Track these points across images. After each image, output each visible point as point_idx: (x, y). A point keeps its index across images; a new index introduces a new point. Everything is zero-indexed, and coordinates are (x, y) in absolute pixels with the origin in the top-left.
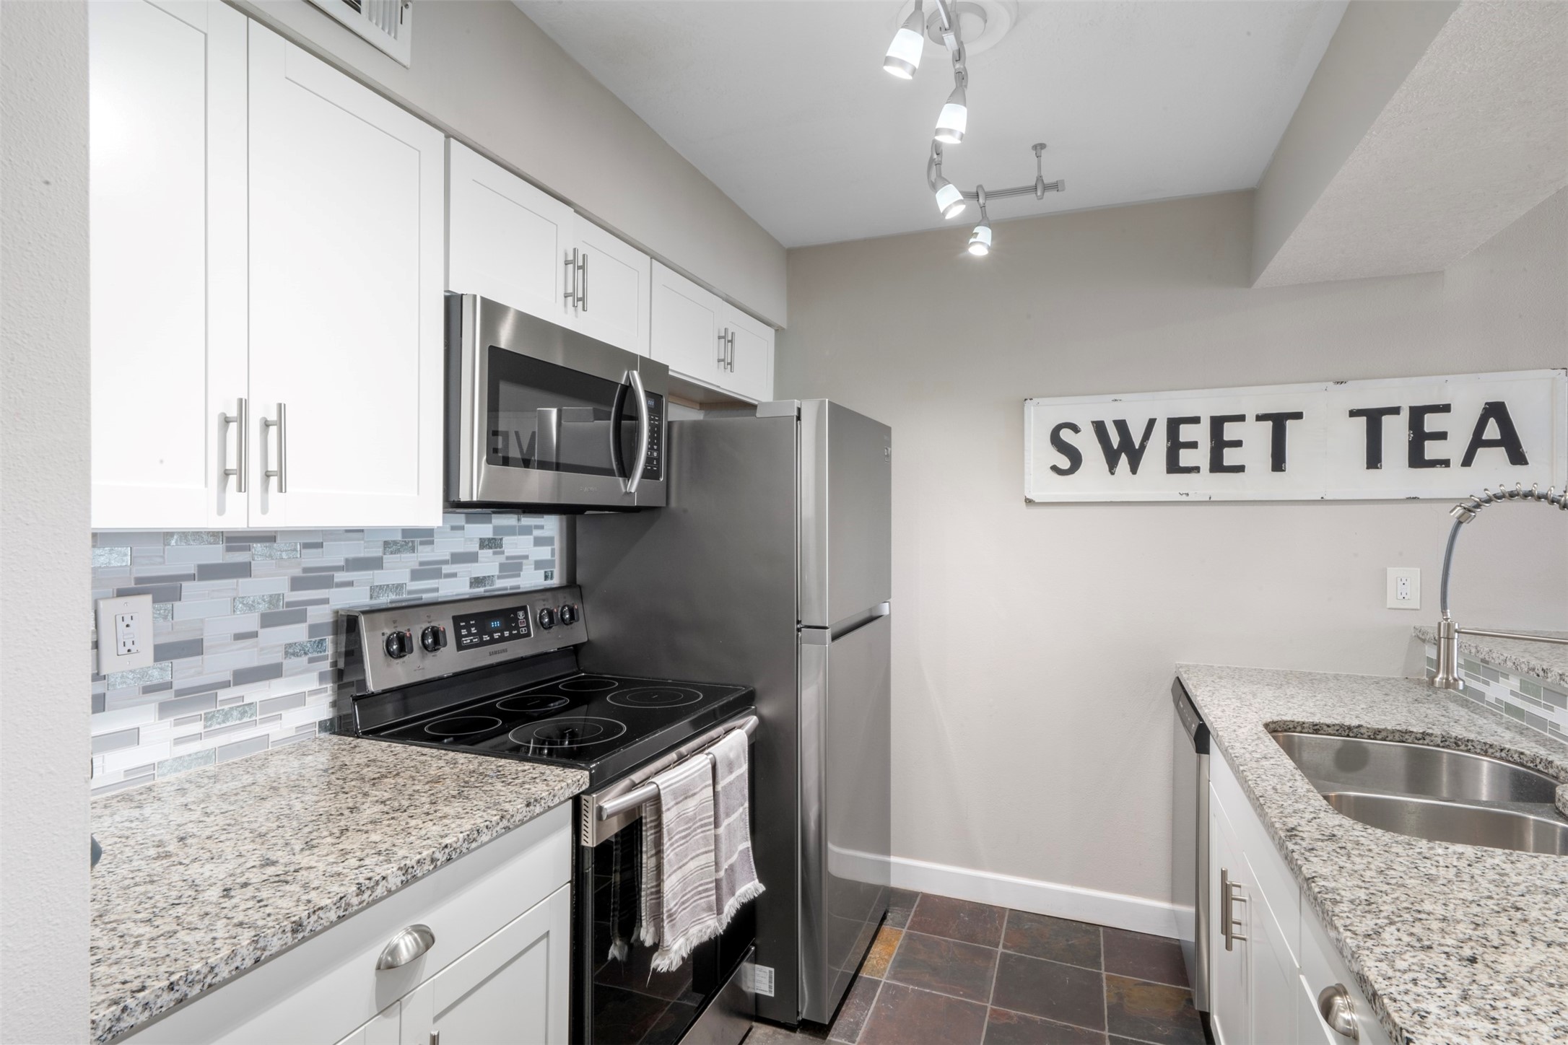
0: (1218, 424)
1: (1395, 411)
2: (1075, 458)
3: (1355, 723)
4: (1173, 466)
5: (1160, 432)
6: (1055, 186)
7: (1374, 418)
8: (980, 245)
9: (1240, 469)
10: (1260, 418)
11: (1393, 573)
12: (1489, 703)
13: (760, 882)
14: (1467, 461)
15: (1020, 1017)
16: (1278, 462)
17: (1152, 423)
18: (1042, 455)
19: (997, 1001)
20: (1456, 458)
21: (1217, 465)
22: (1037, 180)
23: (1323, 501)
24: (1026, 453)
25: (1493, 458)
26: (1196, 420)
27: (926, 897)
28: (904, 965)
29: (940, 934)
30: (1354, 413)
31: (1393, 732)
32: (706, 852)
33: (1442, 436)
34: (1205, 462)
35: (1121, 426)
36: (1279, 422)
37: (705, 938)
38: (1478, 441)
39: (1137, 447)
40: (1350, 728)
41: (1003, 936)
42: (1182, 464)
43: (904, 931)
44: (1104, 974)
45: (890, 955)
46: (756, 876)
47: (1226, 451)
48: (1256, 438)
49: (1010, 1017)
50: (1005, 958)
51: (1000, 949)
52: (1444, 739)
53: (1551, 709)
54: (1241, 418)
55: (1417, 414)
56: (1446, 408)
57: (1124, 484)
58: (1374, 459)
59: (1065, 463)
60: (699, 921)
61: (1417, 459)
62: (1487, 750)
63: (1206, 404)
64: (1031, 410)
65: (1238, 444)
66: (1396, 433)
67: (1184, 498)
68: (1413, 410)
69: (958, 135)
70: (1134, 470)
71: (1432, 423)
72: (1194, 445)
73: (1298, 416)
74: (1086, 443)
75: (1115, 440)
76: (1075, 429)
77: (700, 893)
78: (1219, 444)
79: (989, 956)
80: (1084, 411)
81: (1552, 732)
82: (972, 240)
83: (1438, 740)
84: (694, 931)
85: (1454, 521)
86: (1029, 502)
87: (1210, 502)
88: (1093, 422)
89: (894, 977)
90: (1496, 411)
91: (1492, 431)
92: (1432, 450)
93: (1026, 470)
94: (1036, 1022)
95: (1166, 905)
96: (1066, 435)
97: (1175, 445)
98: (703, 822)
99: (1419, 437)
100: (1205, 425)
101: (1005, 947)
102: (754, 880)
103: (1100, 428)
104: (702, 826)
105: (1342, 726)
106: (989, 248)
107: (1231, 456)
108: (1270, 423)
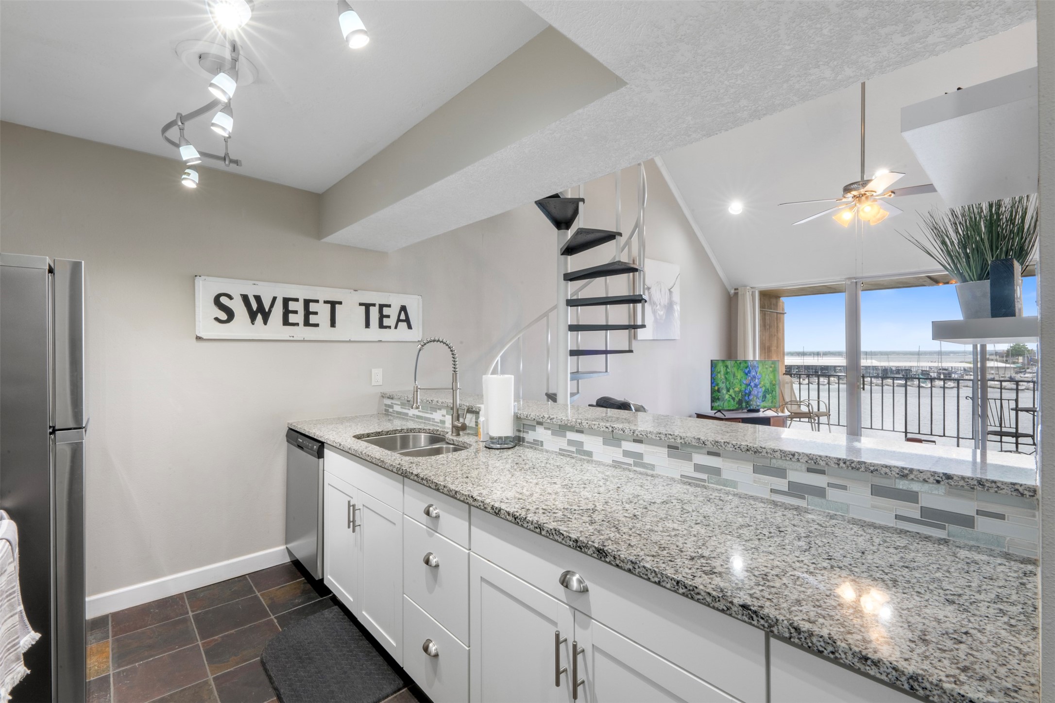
0: (307, 303)
1: (374, 305)
2: (230, 314)
3: (380, 430)
4: (286, 322)
5: (279, 304)
6: (236, 162)
7: (367, 306)
8: (190, 181)
9: (317, 325)
10: (325, 302)
11: (374, 371)
12: (410, 417)
13: (36, 632)
14: (396, 327)
15: (221, 637)
16: (333, 324)
17: (275, 299)
18: (206, 311)
19: (202, 638)
20: (393, 326)
21: (307, 323)
22: (225, 155)
23: (350, 341)
24: (197, 309)
25: (403, 325)
26: (297, 300)
27: (115, 615)
28: (122, 655)
29: (141, 628)
30: (361, 304)
31: (392, 431)
32: (12, 616)
33: (388, 317)
34: (301, 322)
35: (258, 298)
36: (333, 304)
37: (17, 682)
38: (399, 320)
39: (267, 311)
40: (379, 433)
41: (188, 607)
42: (290, 321)
43: (110, 640)
44: (258, 594)
45: (108, 658)
46: (30, 628)
47: (311, 316)
48: (324, 311)
49: (216, 640)
50: (196, 616)
51: (191, 614)
52: (407, 430)
53: (432, 414)
54: (317, 301)
55: (381, 307)
56: (389, 306)
57: (259, 330)
58: (367, 325)
59: (223, 316)
60: (10, 671)
61: (381, 326)
62: (420, 431)
63: (302, 293)
64: (200, 283)
65: (316, 313)
66: (374, 312)
67: (291, 339)
68: (380, 305)
69: (227, 132)
70: (265, 322)
71: (386, 311)
72: (296, 312)
73: (340, 303)
74: (237, 306)
75: (255, 306)
76: (230, 297)
77: (8, 650)
78: (308, 313)
79: (186, 621)
80: (236, 288)
81: (432, 422)
82: (184, 176)
83: (406, 431)
84: (8, 679)
85: (418, 350)
86: (199, 338)
87: (304, 341)
88: (241, 295)
89: (119, 666)
90: (403, 309)
91: (403, 317)
92: (386, 322)
93: (197, 319)
94: (233, 634)
95: (284, 547)
96: (224, 300)
97: (287, 312)
98: (8, 593)
99: (382, 317)
100: (301, 302)
101: (192, 611)
102: (29, 632)
103: (245, 298)
104: (7, 597)
105: (377, 432)
106: (197, 184)
107: (313, 319)
108: (329, 305)
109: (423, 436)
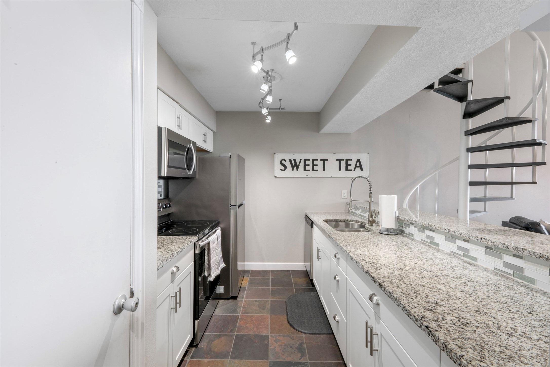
0: (313, 161)
1: (343, 160)
2: (285, 167)
3: (337, 219)
4: (305, 170)
5: (302, 162)
6: (283, 109)
7: (340, 161)
8: (268, 120)
9: (317, 170)
10: (321, 160)
11: (343, 191)
12: (357, 215)
13: (224, 264)
14: (354, 170)
15: (277, 288)
16: (324, 170)
17: (301, 160)
18: (278, 166)
19: (272, 286)
20: (353, 170)
21: (313, 170)
22: (280, 107)
23: (332, 177)
24: (275, 166)
25: (358, 169)
26: (309, 160)
27: (252, 271)
28: (251, 283)
29: (257, 277)
30: (337, 160)
31: (343, 220)
32: (216, 256)
33: (350, 165)
34: (311, 169)
35: (295, 160)
36: (324, 161)
37: (217, 275)
38: (356, 167)
39: (298, 165)
40: (337, 220)
41: (271, 275)
42: (307, 169)
43: (249, 278)
44: (292, 278)
45: (247, 283)
46: (223, 263)
47: (315, 167)
48: (320, 164)
49: (275, 289)
50: (272, 279)
51: (271, 278)
52: (351, 220)
53: (365, 214)
54: (317, 160)
55: (347, 160)
56: (351, 160)
57: (295, 173)
58: (340, 169)
59: (283, 168)
60: (216, 271)
61: (347, 170)
62: (357, 221)
63: (311, 157)
64: (276, 156)
65: (317, 165)
66: (343, 163)
67: (307, 176)
68: (346, 159)
69: (271, 102)
70: (297, 170)
71: (349, 162)
72: (309, 165)
73: (327, 160)
74: (288, 164)
75: (294, 164)
76: (285, 161)
77: (215, 265)
78: (314, 165)
79: (269, 279)
80: (287, 157)
81: (366, 218)
82: (267, 119)
83: (350, 221)
84: (215, 273)
85: (352, 181)
86: (275, 177)
87: (312, 177)
88: (289, 159)
89: (249, 286)
90: (359, 161)
91: (358, 165)
92: (349, 168)
93: (275, 170)
94: (280, 289)
95: (303, 263)
96: (283, 162)
97: (305, 165)
98: (216, 249)
99: (347, 165)
100: (311, 161)
101: (271, 277)
102: (223, 264)
103: (290, 160)
104: (216, 250)
105: (335, 220)
106: (270, 121)
107: (316, 168)
108: (323, 161)
109: (356, 224)
